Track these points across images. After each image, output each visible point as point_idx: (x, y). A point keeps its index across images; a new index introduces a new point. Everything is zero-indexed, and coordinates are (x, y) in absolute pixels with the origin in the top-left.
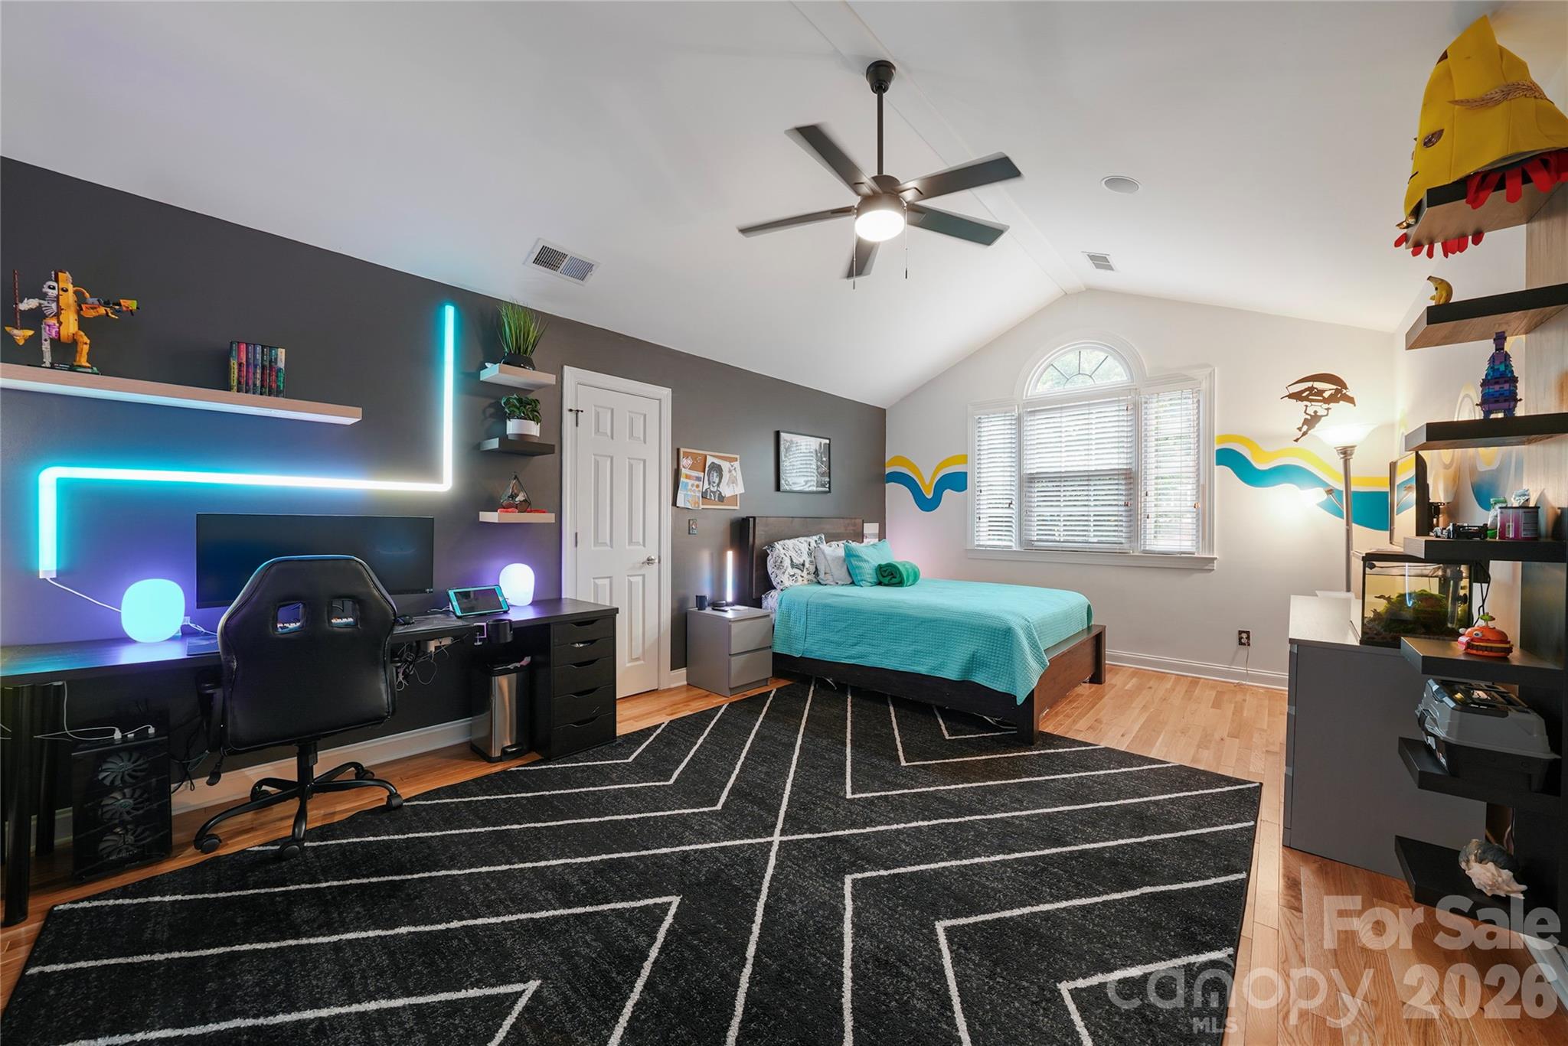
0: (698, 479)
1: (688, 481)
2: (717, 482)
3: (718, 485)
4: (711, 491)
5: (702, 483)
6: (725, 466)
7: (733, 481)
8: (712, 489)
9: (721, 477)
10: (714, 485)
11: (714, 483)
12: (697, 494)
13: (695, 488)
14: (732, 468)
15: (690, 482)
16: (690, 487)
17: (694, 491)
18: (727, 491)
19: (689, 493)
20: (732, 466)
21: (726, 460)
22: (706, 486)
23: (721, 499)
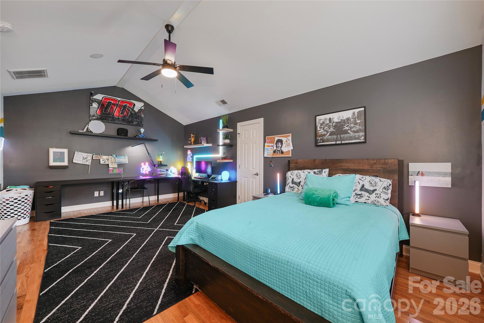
0: (272, 146)
1: (269, 147)
2: (280, 146)
3: (281, 147)
4: (278, 150)
5: (273, 147)
6: (284, 139)
7: (288, 145)
8: (278, 149)
9: (282, 144)
10: (279, 148)
11: (279, 147)
12: (272, 152)
13: (271, 150)
14: (287, 140)
15: (269, 148)
16: (269, 149)
17: (271, 151)
18: (284, 149)
19: (269, 152)
20: (288, 139)
21: (285, 137)
22: (275, 148)
23: (282, 153)
